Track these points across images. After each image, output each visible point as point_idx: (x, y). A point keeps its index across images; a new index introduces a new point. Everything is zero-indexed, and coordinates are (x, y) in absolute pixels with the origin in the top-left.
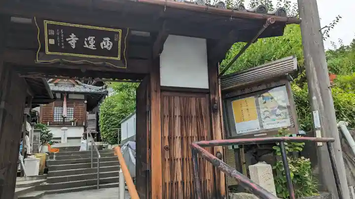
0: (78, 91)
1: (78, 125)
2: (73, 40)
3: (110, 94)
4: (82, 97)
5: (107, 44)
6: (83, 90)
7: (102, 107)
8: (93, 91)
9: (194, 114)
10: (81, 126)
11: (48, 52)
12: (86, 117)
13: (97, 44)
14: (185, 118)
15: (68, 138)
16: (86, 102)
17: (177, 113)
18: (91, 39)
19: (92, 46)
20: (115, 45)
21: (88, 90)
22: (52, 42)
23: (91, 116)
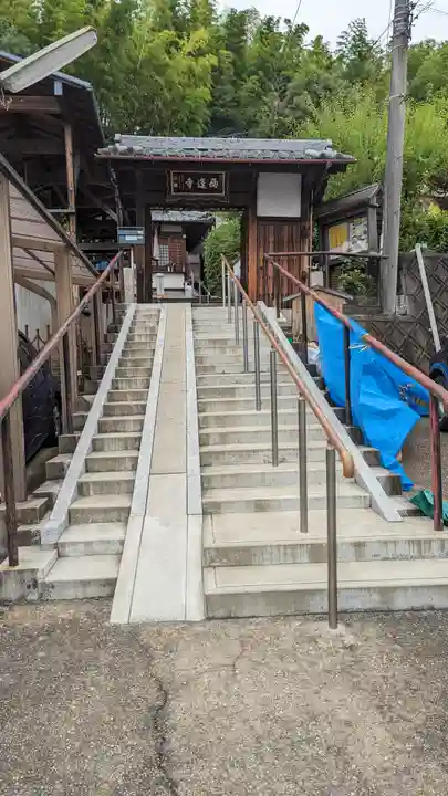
0: (173, 220)
1: (176, 271)
2: (190, 182)
3: (218, 224)
4: (179, 229)
5: (214, 183)
6: (180, 219)
7: (207, 245)
8: (194, 219)
9: (286, 240)
10: (180, 272)
11: (173, 194)
12: (186, 259)
13: (207, 185)
14: (278, 245)
15: (165, 290)
16: (184, 236)
17: (271, 239)
18: (202, 180)
19: (203, 187)
20: (220, 184)
21: (187, 219)
22: (176, 185)
23: (193, 259)
